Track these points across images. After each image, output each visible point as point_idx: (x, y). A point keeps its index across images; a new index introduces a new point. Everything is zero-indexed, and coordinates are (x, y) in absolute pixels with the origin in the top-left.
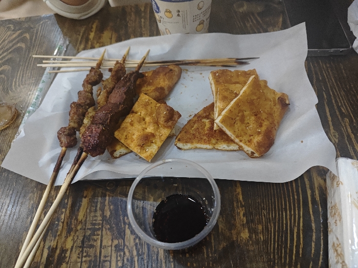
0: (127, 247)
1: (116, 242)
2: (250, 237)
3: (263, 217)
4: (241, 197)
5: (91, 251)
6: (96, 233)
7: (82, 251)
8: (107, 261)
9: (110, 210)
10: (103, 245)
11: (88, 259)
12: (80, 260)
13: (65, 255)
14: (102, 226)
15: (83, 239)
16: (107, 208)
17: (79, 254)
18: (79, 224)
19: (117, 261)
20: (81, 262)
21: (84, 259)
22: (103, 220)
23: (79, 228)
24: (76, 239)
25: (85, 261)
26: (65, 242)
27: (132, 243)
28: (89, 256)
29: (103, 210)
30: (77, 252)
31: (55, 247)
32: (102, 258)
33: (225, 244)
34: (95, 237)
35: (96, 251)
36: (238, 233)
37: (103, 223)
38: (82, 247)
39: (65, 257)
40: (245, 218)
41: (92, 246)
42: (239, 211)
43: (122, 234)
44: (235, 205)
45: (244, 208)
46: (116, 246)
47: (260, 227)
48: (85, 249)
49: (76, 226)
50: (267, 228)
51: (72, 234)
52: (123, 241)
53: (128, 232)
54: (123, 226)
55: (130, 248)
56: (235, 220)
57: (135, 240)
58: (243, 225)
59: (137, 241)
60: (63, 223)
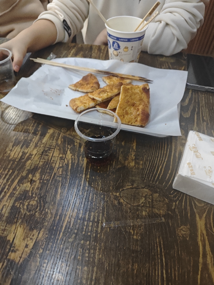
0: (67, 158)
1: (61, 156)
2: (135, 166)
3: (144, 158)
4: (135, 147)
5: (46, 157)
6: (51, 150)
7: (41, 157)
8: (54, 163)
9: (61, 141)
10: (54, 155)
11: (44, 160)
12: (39, 160)
13: (31, 157)
14: (55, 148)
15: (43, 152)
16: (60, 140)
17: (39, 157)
18: (42, 144)
19: (60, 164)
20: (40, 161)
21: (41, 160)
22: (56, 145)
23: (42, 146)
24: (39, 150)
25: (42, 161)
26: (33, 151)
27: (70, 157)
28: (45, 159)
29: (57, 140)
30: (38, 156)
31: (26, 152)
32: (52, 161)
33: (120, 166)
34: (50, 152)
35: (49, 158)
36: (129, 163)
37: (55, 146)
38: (42, 155)
39: (31, 158)
40: (134, 157)
41: (47, 155)
42: (132, 153)
43: (65, 153)
44: (131, 150)
45: (135, 152)
46: (60, 157)
47: (141, 162)
48: (43, 156)
49: (40, 145)
50: (145, 163)
51: (37, 148)
52: (65, 155)
53: (69, 152)
54: (67, 149)
55: (68, 159)
56: (129, 157)
57: (72, 156)
58: (133, 160)
59: (73, 157)
60: (33, 142)
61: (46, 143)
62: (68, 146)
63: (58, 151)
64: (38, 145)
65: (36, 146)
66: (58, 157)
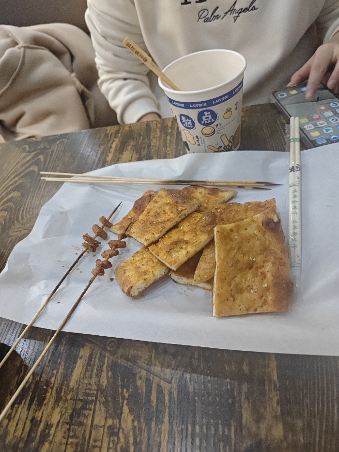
0: (123, 430)
1: (110, 422)
2: (285, 437)
3: (305, 408)
4: (275, 376)
5: (79, 430)
6: (88, 406)
7: (69, 430)
8: (96, 446)
9: (108, 378)
10: (95, 423)
11: (75, 441)
12: (65, 441)
13: (49, 432)
14: (96, 398)
15: (72, 413)
16: (104, 374)
17: (65, 433)
18: (70, 392)
20: (67, 444)
21: (70, 440)
22: (97, 390)
23: (69, 397)
24: (64, 412)
25: (71, 444)
26: (50, 415)
27: (130, 426)
28: (77, 437)
29: (99, 377)
30: (63, 430)
31: (39, 419)
32: (91, 442)
33: (249, 443)
34: (86, 412)
35: (85, 431)
36: (269, 428)
37: (97, 393)
38: (70, 423)
39: (48, 435)
41: (81, 424)
42: (271, 396)
43: (119, 411)
44: (267, 387)
45: (278, 392)
46: (110, 428)
47: (300, 423)
48: (72, 427)
49: (66, 394)
50: (309, 425)
51: (61, 404)
52: (118, 421)
53: (126, 409)
54: (121, 401)
55: (126, 432)
56: (265, 408)
57: (133, 421)
58: (276, 417)
59: (136, 423)
60: (52, 388)
61: (78, 389)
62: (122, 391)
63: (103, 408)
64: (62, 394)
65: (58, 400)
66: (104, 426)
